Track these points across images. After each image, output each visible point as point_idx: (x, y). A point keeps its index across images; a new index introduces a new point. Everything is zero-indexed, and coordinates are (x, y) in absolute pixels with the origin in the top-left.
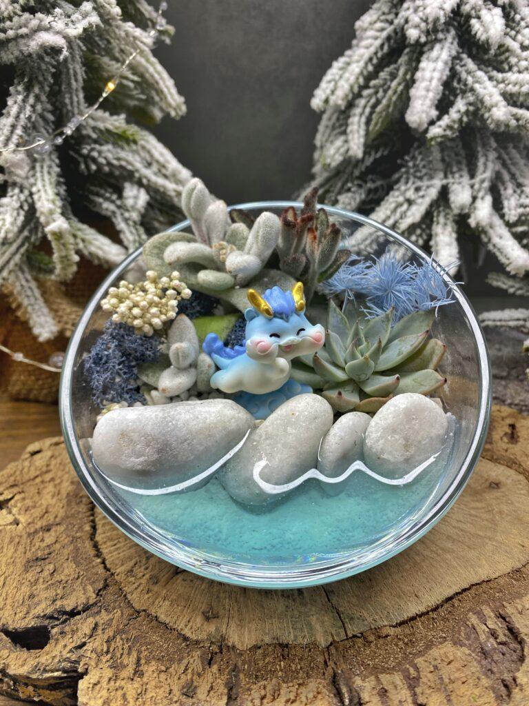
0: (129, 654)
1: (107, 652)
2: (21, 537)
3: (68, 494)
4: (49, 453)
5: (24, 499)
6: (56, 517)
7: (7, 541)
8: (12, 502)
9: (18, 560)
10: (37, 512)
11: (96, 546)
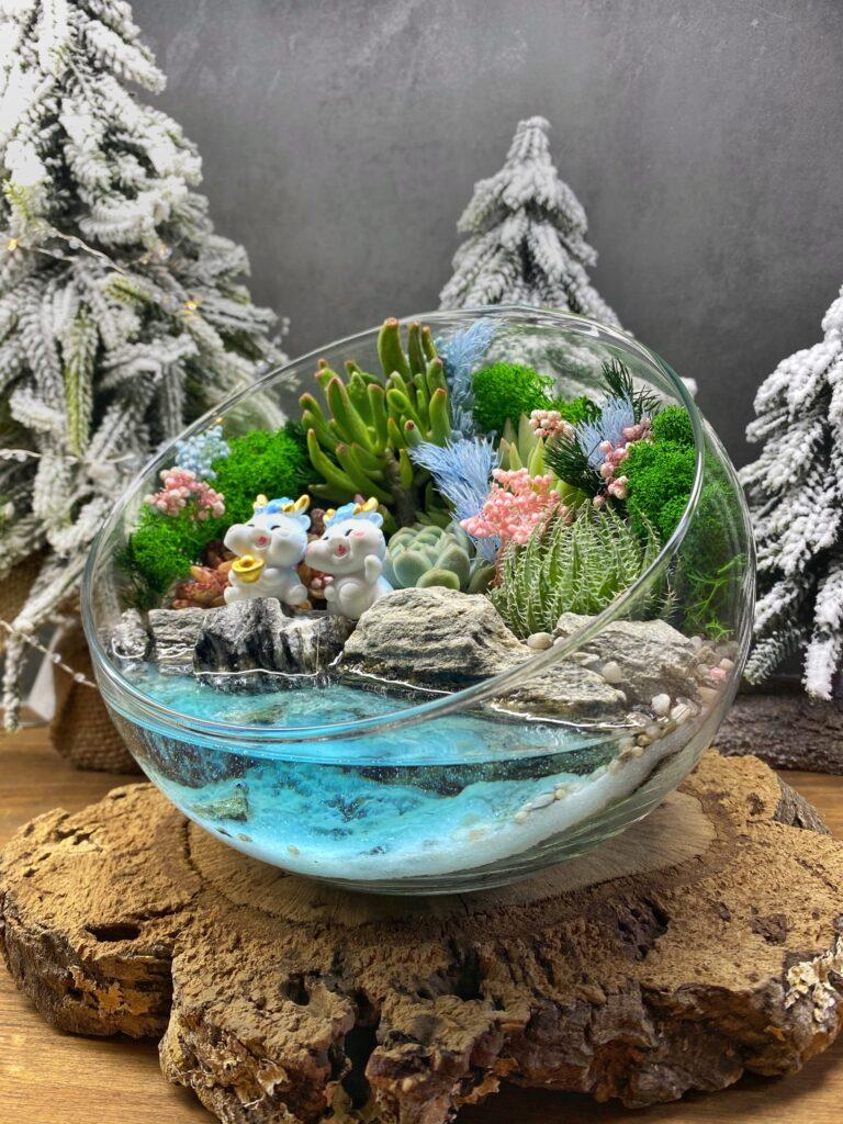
0: (229, 933)
1: (205, 934)
2: (105, 860)
3: (158, 826)
4: (136, 795)
5: (107, 832)
6: (144, 844)
7: (91, 859)
8: (94, 834)
9: (103, 877)
10: (123, 840)
11: (190, 862)
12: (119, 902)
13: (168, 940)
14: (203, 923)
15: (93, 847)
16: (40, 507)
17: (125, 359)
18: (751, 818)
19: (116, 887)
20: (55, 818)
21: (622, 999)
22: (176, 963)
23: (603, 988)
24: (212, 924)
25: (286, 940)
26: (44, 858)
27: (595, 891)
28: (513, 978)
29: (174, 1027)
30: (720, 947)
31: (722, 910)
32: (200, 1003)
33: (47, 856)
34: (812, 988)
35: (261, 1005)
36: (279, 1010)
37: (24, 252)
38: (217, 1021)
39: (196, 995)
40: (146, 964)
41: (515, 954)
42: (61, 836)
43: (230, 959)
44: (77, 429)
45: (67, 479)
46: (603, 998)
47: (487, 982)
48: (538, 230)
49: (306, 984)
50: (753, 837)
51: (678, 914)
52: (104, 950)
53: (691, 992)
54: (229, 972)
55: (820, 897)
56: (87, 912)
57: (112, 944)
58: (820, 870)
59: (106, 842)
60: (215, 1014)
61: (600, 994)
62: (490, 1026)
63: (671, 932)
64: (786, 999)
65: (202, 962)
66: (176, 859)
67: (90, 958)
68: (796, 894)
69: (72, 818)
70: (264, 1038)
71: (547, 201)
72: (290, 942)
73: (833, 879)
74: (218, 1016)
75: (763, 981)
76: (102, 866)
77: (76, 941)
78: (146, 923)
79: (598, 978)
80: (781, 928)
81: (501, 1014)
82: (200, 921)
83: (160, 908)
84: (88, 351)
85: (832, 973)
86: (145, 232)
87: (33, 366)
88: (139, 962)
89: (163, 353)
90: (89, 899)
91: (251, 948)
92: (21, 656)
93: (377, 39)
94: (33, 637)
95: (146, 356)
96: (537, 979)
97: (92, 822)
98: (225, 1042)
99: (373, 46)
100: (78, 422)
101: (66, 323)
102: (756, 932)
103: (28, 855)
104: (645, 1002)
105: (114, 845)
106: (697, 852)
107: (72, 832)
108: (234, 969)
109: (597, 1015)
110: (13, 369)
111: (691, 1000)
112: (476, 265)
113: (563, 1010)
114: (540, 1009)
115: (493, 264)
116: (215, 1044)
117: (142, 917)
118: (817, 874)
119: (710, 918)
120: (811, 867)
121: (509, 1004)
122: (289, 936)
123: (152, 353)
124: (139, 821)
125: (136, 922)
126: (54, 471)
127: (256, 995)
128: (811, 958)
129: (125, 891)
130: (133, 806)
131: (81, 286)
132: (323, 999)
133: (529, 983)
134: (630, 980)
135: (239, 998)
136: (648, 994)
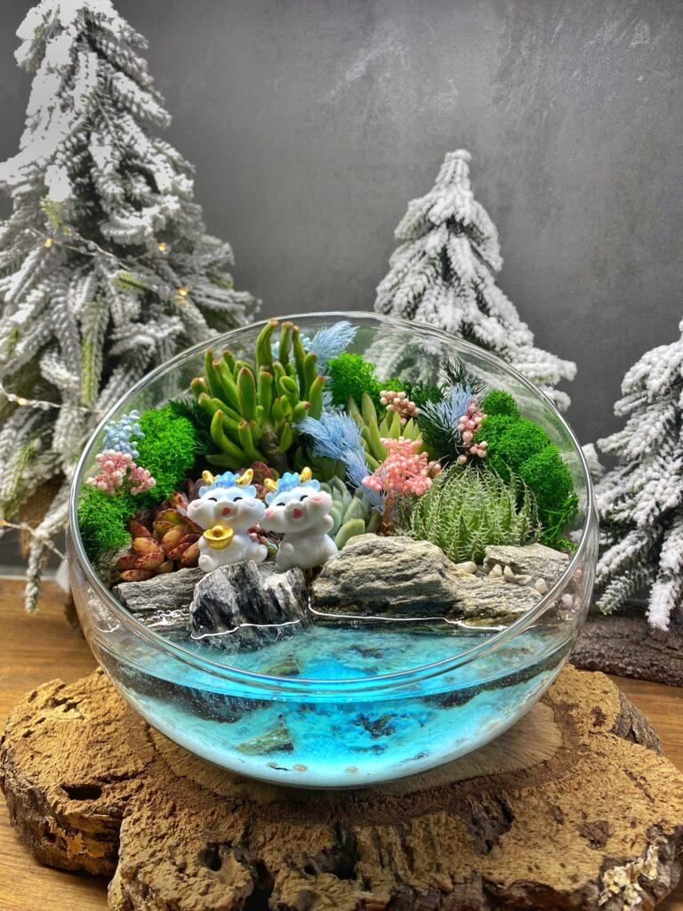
0: (167, 802)
1: (149, 800)
2: (85, 727)
5: (90, 703)
6: (117, 715)
7: (75, 727)
8: (80, 704)
9: (81, 742)
10: (101, 711)
12: (90, 766)
13: (121, 804)
14: (149, 791)
15: (78, 715)
16: (58, 445)
17: (128, 334)
18: (592, 730)
19: (90, 752)
20: (53, 688)
21: (465, 888)
22: (125, 824)
23: (452, 877)
24: (156, 792)
25: (210, 811)
26: (40, 722)
27: (457, 787)
28: (381, 862)
29: (117, 877)
30: (551, 848)
31: (557, 812)
32: (136, 862)
33: (43, 720)
34: (623, 889)
35: (182, 869)
36: (195, 875)
37: (58, 248)
38: (147, 880)
39: (134, 855)
40: (103, 821)
41: (385, 841)
42: (57, 703)
43: (164, 825)
44: (90, 386)
45: (81, 424)
46: (450, 886)
47: (360, 865)
48: (455, 241)
49: (220, 852)
50: (592, 746)
51: (521, 814)
52: (72, 807)
53: (523, 887)
54: (162, 837)
55: (639, 807)
56: (65, 772)
57: (79, 802)
58: (642, 782)
59: (88, 711)
60: (145, 874)
61: (448, 883)
62: (357, 904)
63: (513, 830)
64: (600, 898)
65: (143, 826)
66: (138, 731)
67: (61, 812)
68: (620, 803)
69: (66, 689)
70: (180, 899)
71: (463, 219)
72: (213, 814)
73: (652, 792)
74: (148, 875)
75: (583, 881)
76: (82, 732)
77: (52, 797)
78: (107, 786)
79: (449, 868)
80: (604, 833)
81: (368, 895)
82: (148, 788)
83: (119, 774)
84: (100, 326)
85: (641, 876)
86: (146, 238)
87: (59, 336)
88: (97, 819)
89: (157, 331)
90: (68, 761)
91: (182, 815)
92: (41, 555)
93: (341, 84)
94: (50, 542)
95: (144, 333)
96: (400, 865)
97: (80, 694)
98: (152, 897)
99: (338, 89)
100: (90, 381)
101: (83, 305)
102: (582, 836)
103: (28, 718)
104: (485, 891)
105: (94, 714)
106: (543, 757)
107: (65, 700)
108: (167, 834)
109: (445, 900)
110: (45, 338)
111: (523, 894)
112: (406, 266)
113: (417, 894)
114: (399, 892)
115: (419, 266)
116: (144, 897)
117: (105, 780)
118: (639, 785)
119: (547, 820)
120: (635, 779)
121: (376, 886)
122: (213, 808)
123: (148, 331)
125: (100, 784)
126: (70, 417)
127: (179, 860)
128: (624, 863)
129: (95, 756)
131: (100, 275)
132: (231, 867)
133: (393, 868)
134: (475, 872)
135: (165, 861)
136: (487, 885)
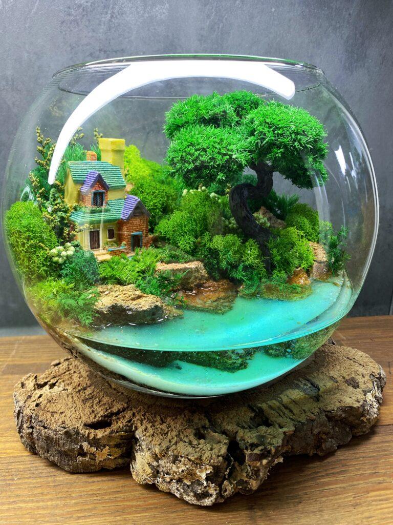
12: (93, 411)
13: (128, 424)
14: (140, 414)
19: (87, 405)
20: (32, 378)
21: (319, 416)
22: (138, 433)
23: (312, 413)
26: (40, 397)
28: (280, 415)
31: (333, 379)
32: (164, 447)
34: (372, 402)
35: (191, 443)
36: (200, 444)
39: (160, 445)
40: (122, 436)
41: (275, 407)
42: (40, 386)
43: (164, 426)
47: (271, 419)
49: (202, 432)
53: (341, 410)
54: (167, 433)
56: (80, 418)
57: (103, 430)
59: (66, 386)
61: (312, 416)
62: (284, 435)
64: (367, 407)
65: (152, 431)
69: (41, 377)
70: (201, 456)
72: (185, 416)
73: (361, 363)
74: (175, 452)
75: (361, 402)
76: (73, 397)
78: (113, 418)
79: (309, 410)
80: (355, 382)
81: (285, 430)
82: (138, 413)
83: (115, 411)
88: (119, 435)
91: (169, 421)
96: (289, 414)
97: (53, 378)
98: (180, 461)
102: (348, 385)
103: (30, 397)
104: (326, 416)
105: (72, 386)
107: (46, 384)
108: (168, 431)
109: (314, 424)
113: (303, 424)
114: (296, 425)
116: (174, 463)
117: (109, 416)
119: (331, 382)
120: (352, 359)
121: (285, 425)
122: (183, 414)
124: (76, 375)
125: (108, 419)
127: (186, 440)
128: (370, 391)
129: (92, 406)
130: (68, 368)
132: (214, 436)
133: (287, 416)
134: (320, 409)
135: (179, 442)
136: (327, 413)
